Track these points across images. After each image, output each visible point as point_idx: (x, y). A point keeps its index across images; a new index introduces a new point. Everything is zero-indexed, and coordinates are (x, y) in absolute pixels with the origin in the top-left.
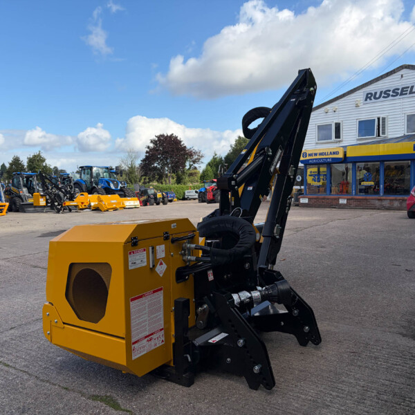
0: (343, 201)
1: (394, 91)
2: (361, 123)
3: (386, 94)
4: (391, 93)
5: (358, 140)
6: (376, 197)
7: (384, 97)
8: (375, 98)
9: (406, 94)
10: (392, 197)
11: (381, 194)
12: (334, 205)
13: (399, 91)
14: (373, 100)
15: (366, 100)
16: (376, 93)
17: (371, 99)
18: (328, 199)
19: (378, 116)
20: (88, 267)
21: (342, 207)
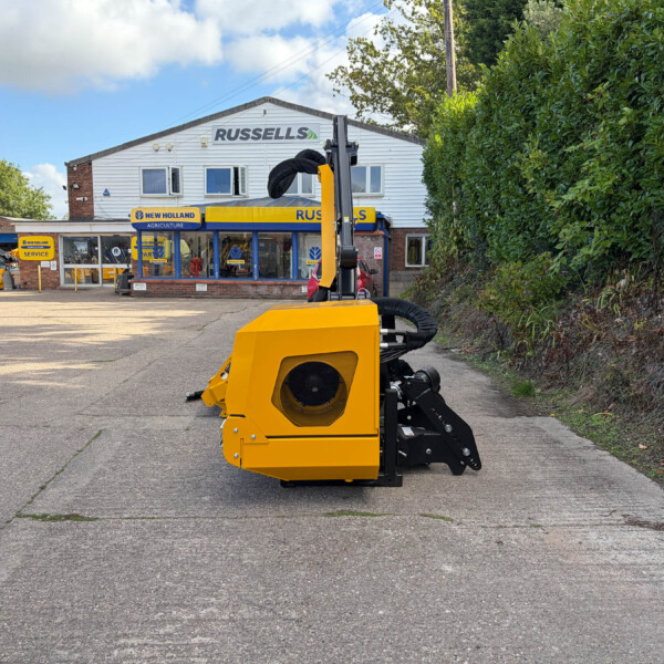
0: (201, 288)
1: (254, 132)
2: (210, 172)
3: (244, 134)
4: (251, 134)
5: (206, 197)
6: (250, 281)
7: (241, 138)
8: (230, 138)
9: (271, 138)
10: (271, 282)
11: (256, 277)
12: (187, 294)
13: (262, 133)
14: (227, 141)
15: (217, 139)
16: (230, 131)
17: (223, 139)
18: (178, 284)
19: (236, 164)
20: (318, 360)
21: (201, 296)
